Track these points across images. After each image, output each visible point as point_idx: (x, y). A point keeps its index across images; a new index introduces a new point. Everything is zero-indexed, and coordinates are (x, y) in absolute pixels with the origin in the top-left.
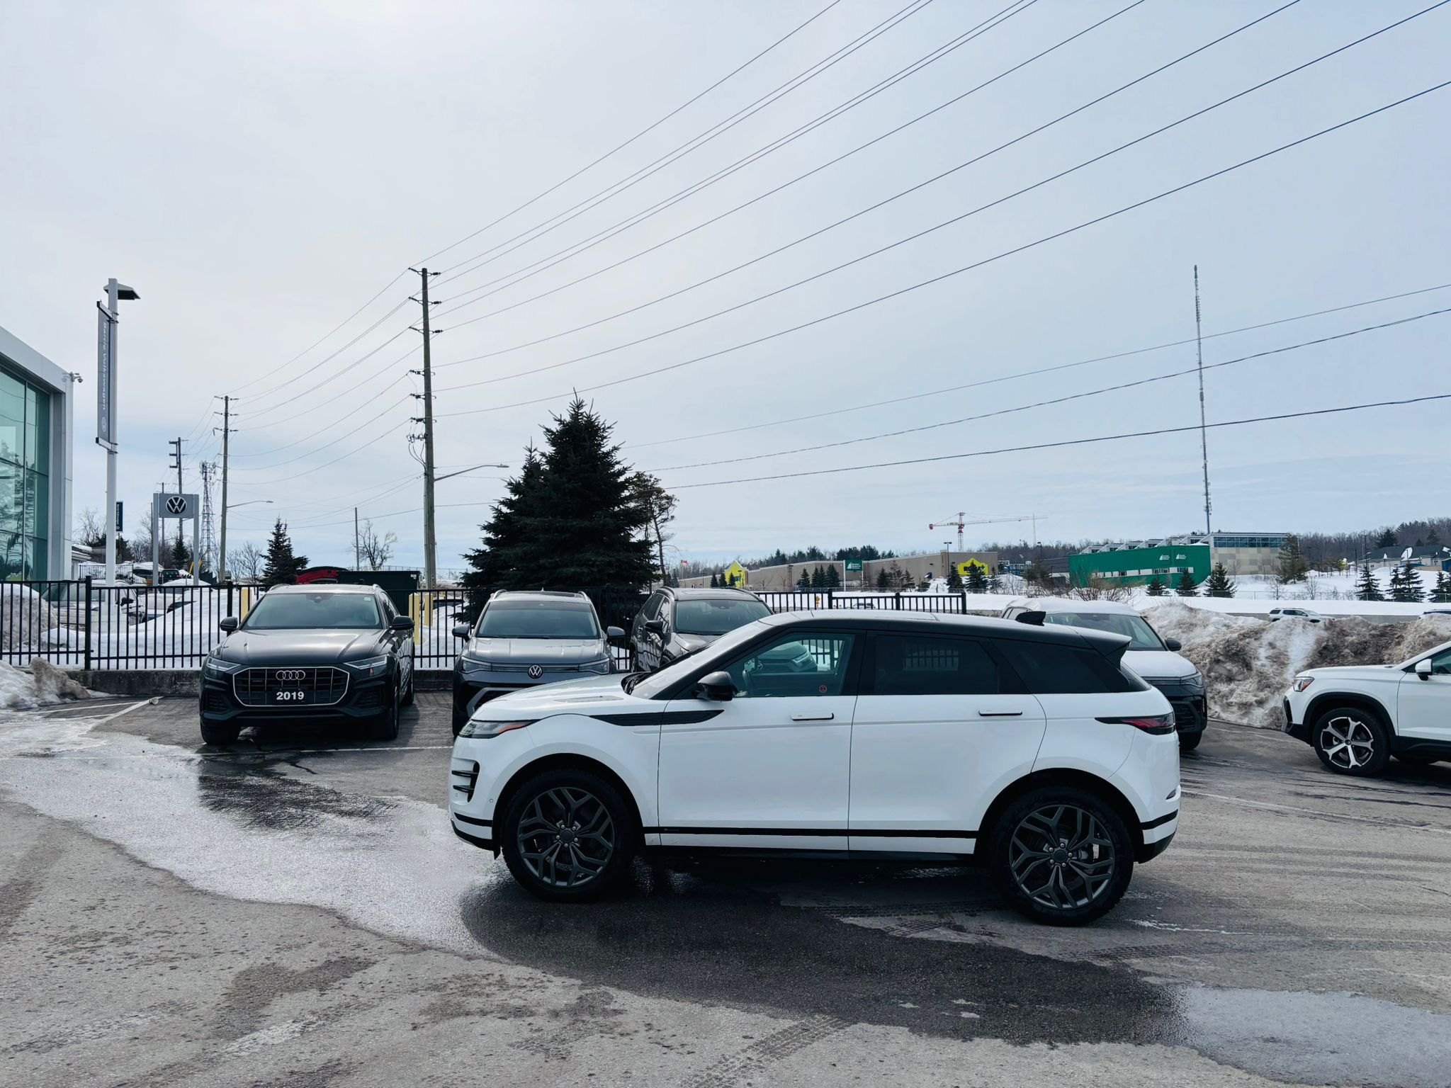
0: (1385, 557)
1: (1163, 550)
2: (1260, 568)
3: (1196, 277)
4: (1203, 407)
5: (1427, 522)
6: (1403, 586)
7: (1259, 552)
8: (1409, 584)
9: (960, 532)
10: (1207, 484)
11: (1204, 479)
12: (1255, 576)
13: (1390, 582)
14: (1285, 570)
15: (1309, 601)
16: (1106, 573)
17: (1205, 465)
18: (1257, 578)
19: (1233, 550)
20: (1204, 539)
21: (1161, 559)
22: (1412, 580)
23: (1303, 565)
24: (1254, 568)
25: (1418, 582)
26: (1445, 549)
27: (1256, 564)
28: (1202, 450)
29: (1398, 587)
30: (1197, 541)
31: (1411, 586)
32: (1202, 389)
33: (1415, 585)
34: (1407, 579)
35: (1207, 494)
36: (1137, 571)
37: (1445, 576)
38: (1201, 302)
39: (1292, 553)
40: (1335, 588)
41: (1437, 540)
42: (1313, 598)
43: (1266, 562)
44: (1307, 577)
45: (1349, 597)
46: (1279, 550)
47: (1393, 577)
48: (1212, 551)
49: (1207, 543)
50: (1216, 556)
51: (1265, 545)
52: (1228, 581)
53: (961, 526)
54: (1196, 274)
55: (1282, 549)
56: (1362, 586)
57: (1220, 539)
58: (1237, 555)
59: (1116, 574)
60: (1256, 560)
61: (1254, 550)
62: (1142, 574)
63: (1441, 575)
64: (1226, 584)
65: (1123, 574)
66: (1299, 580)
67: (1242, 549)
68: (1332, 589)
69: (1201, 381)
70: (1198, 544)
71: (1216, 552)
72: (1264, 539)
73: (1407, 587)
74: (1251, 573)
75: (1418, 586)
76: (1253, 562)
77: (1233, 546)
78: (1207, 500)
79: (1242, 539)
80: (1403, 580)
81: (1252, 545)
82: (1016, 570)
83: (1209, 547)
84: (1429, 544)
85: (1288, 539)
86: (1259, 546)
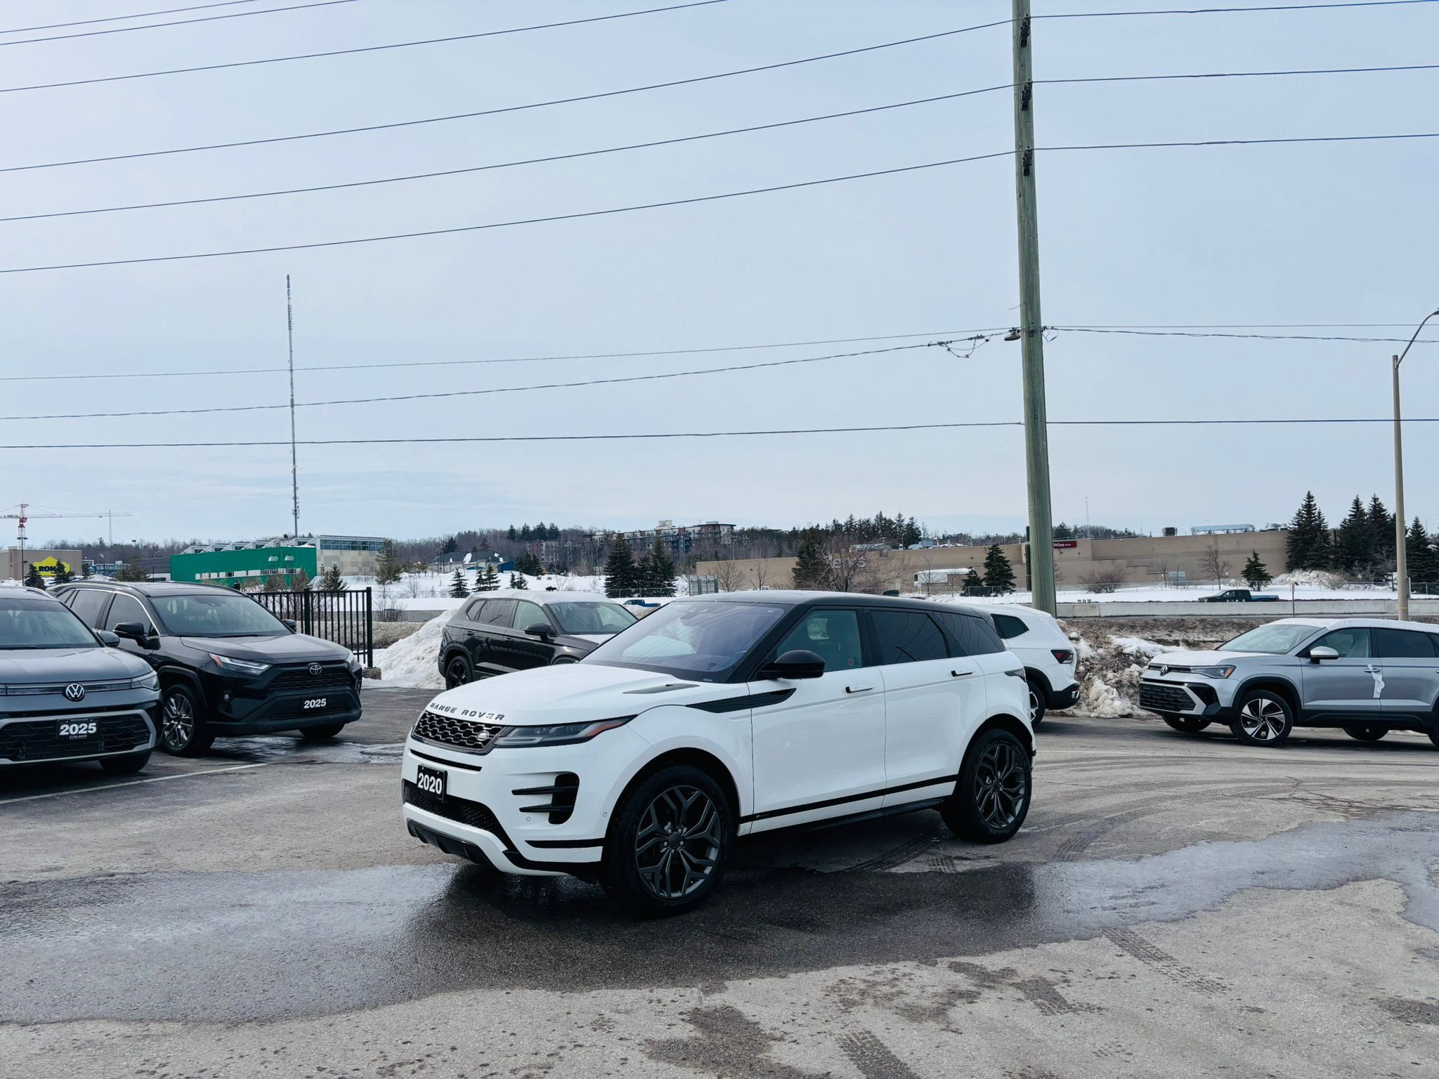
0: (451, 560)
1: (271, 551)
2: (360, 569)
3: (288, 286)
4: (293, 413)
5: (478, 532)
6: (485, 585)
7: (360, 555)
8: (490, 583)
9: (21, 526)
10: (295, 489)
11: (293, 483)
12: (356, 576)
13: (476, 582)
14: (383, 571)
15: (411, 599)
16: (212, 574)
17: (295, 469)
18: (358, 579)
19: (337, 552)
20: (311, 541)
21: (270, 560)
22: (492, 581)
23: (398, 566)
24: (355, 569)
25: (496, 582)
26: (496, 555)
27: (357, 566)
28: (292, 455)
29: (482, 586)
30: (304, 543)
31: (492, 585)
32: (292, 396)
33: (494, 585)
34: (489, 579)
35: (295, 498)
36: (245, 572)
37: (516, 577)
38: (293, 311)
39: (387, 556)
40: (433, 588)
41: (488, 547)
42: (415, 597)
43: (365, 564)
44: (401, 578)
45: (443, 594)
46: (377, 553)
47: (478, 577)
48: (318, 553)
49: (314, 545)
50: (322, 558)
51: (364, 548)
52: (341, 582)
53: (23, 520)
54: (288, 283)
55: (380, 552)
56: (454, 585)
57: (325, 541)
58: (341, 557)
59: (223, 575)
60: (357, 562)
61: (355, 553)
62: (249, 575)
63: (513, 576)
64: (340, 584)
65: (230, 575)
66: (394, 581)
67: (345, 552)
68: (431, 589)
69: (292, 388)
70: (306, 546)
71: (322, 554)
72: (364, 543)
73: (488, 586)
74: (354, 574)
75: (497, 585)
76: (354, 564)
77: (336, 548)
78: (295, 504)
79: (345, 542)
80: (486, 580)
81: (353, 548)
82: (104, 570)
83: (315, 549)
84: (481, 550)
85: (385, 543)
86: (360, 549)
